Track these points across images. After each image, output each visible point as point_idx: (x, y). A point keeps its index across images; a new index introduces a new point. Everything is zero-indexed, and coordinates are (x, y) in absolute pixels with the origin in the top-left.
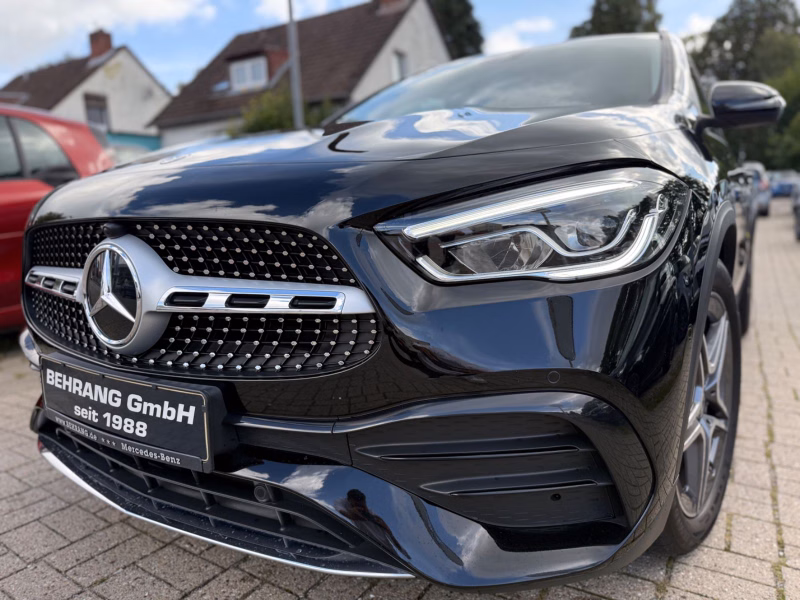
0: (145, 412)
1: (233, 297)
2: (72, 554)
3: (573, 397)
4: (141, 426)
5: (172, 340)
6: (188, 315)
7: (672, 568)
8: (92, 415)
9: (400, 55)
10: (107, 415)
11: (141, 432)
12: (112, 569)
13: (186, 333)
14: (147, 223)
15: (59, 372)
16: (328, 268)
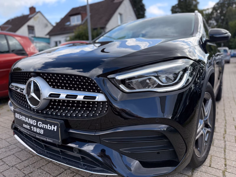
0: (43, 127)
1: (67, 95)
2: (23, 164)
3: (163, 126)
4: (42, 131)
5: (51, 106)
6: (55, 100)
7: (193, 172)
8: (28, 127)
9: (121, 14)
10: (32, 127)
11: (42, 132)
12: (34, 169)
13: (54, 105)
14: (43, 74)
15: (19, 114)
16: (94, 88)
